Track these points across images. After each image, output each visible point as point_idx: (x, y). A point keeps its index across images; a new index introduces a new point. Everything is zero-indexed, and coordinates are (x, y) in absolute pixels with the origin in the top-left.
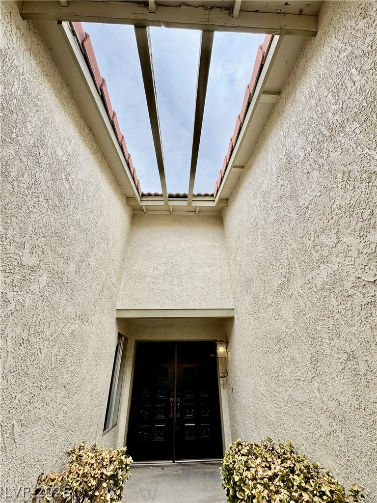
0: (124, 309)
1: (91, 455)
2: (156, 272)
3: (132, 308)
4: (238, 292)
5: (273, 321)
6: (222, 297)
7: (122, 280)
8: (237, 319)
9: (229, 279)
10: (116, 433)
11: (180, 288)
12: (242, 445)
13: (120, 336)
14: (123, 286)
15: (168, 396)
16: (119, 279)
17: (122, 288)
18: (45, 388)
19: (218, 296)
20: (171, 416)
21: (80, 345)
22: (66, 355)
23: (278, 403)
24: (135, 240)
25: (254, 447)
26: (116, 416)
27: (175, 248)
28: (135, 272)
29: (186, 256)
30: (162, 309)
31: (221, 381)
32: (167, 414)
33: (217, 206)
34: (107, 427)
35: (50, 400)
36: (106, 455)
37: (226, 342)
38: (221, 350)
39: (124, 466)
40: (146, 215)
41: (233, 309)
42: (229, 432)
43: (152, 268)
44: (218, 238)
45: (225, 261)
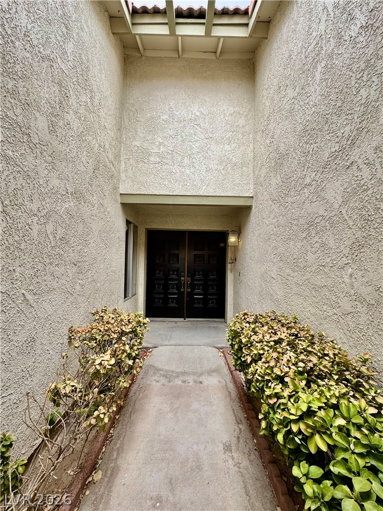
0: (128, 193)
1: (112, 316)
2: (162, 149)
3: (138, 193)
4: (263, 175)
5: (307, 205)
6: (241, 183)
7: (122, 158)
8: (256, 208)
9: (252, 160)
10: (136, 301)
11: (192, 170)
12: (248, 315)
13: (128, 223)
14: (124, 166)
15: (179, 275)
16: (117, 156)
17: (123, 169)
18: (51, 264)
19: (237, 181)
20: (182, 290)
21: (81, 226)
22: (67, 234)
23: (290, 285)
24: (131, 101)
25: (259, 317)
26: (134, 289)
27: (186, 115)
28: (136, 148)
29: (200, 127)
30: (172, 194)
31: (229, 266)
32: (178, 289)
33: (250, 36)
34: (127, 296)
35: (61, 275)
36: (125, 317)
37: (239, 232)
38: (232, 239)
39: (142, 324)
40: (143, 58)
41: (252, 197)
42: (232, 303)
43: (157, 143)
44: (245, 100)
45: (251, 136)
